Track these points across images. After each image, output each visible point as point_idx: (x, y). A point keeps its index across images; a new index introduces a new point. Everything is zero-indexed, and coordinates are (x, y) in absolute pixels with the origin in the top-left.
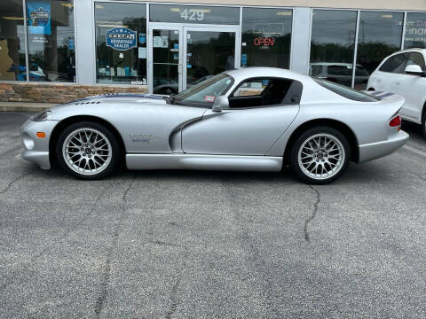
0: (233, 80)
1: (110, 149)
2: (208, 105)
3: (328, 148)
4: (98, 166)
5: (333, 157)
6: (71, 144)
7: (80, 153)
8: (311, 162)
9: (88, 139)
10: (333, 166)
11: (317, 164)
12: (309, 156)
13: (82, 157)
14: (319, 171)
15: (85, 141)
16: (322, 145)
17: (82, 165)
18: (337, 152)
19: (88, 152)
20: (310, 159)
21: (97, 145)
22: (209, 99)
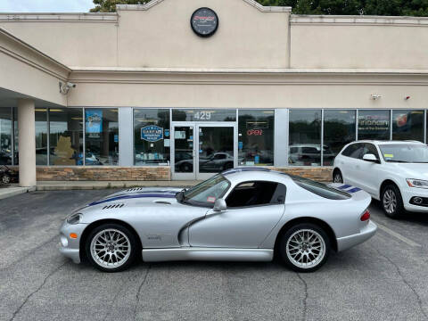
0: (230, 184)
1: (129, 246)
2: (211, 206)
3: (311, 241)
4: (119, 260)
5: (315, 248)
6: (98, 243)
7: (105, 249)
8: (298, 253)
9: (112, 238)
10: (316, 256)
11: (303, 255)
12: (296, 248)
13: (107, 253)
14: (305, 260)
15: (109, 239)
16: (306, 238)
17: (107, 259)
18: (319, 244)
19: (112, 248)
20: (297, 250)
21: (119, 243)
22: (211, 200)
